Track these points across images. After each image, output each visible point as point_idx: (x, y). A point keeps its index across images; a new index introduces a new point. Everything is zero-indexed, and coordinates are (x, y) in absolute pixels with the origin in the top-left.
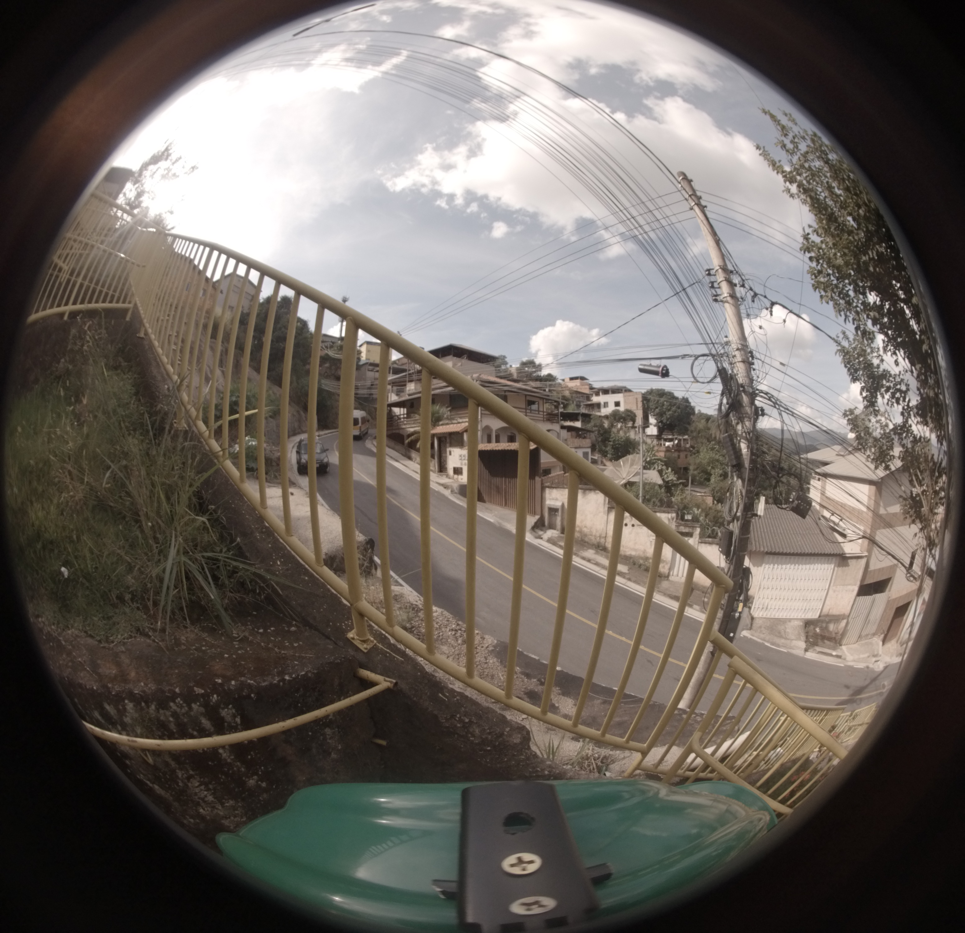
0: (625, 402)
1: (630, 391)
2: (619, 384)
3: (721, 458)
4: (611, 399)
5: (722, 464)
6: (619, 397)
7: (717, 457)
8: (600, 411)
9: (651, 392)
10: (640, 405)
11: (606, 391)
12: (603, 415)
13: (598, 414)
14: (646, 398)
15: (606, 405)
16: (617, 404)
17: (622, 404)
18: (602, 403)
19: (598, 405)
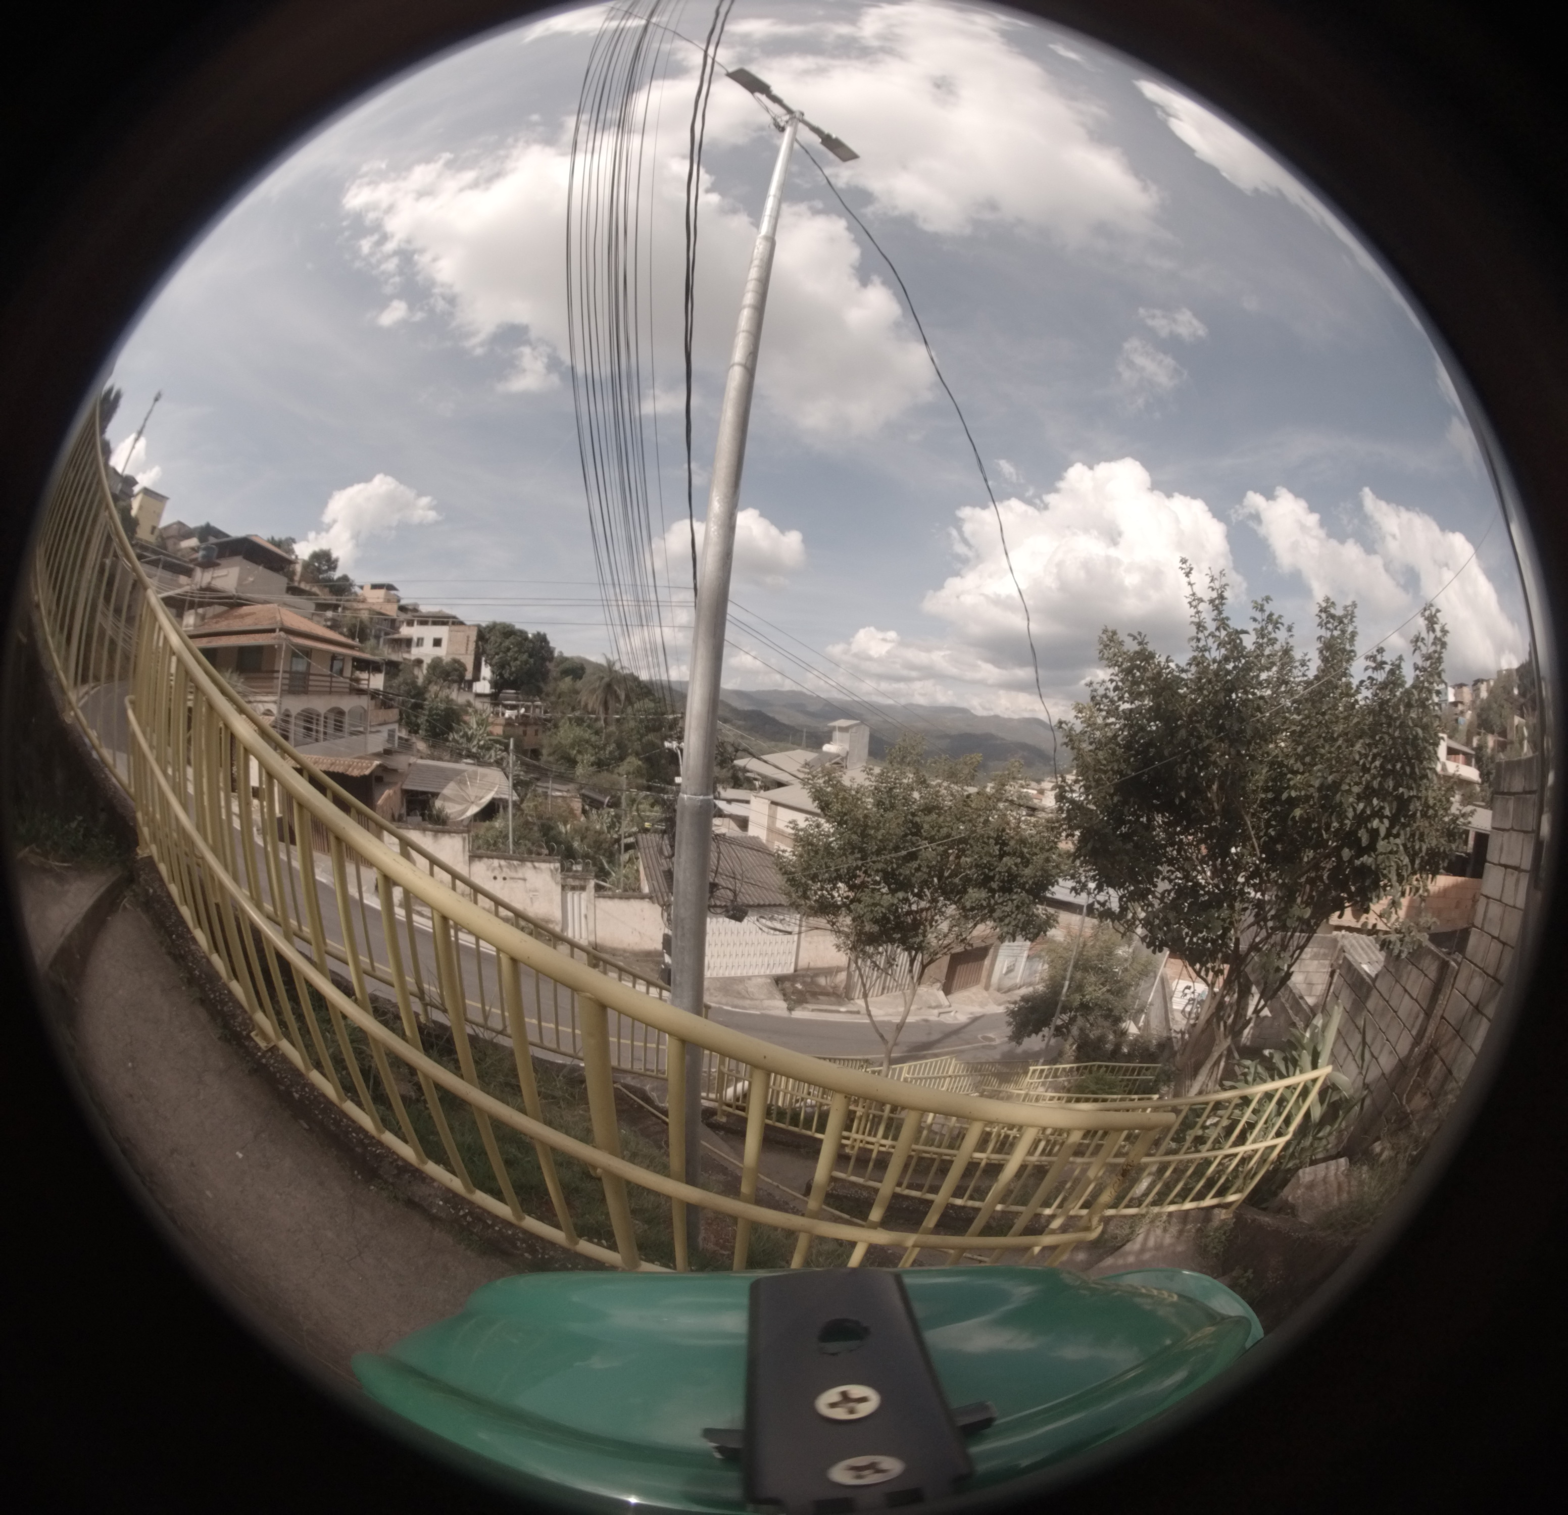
0: (450, 640)
1: (461, 623)
2: (448, 611)
3: (594, 738)
4: (429, 633)
5: (594, 747)
6: (442, 632)
7: (587, 736)
8: (409, 652)
9: (493, 627)
10: (472, 646)
11: (423, 622)
12: (413, 658)
13: (406, 656)
14: (483, 635)
15: (420, 642)
16: (437, 643)
17: (444, 643)
18: (415, 639)
19: (408, 642)
